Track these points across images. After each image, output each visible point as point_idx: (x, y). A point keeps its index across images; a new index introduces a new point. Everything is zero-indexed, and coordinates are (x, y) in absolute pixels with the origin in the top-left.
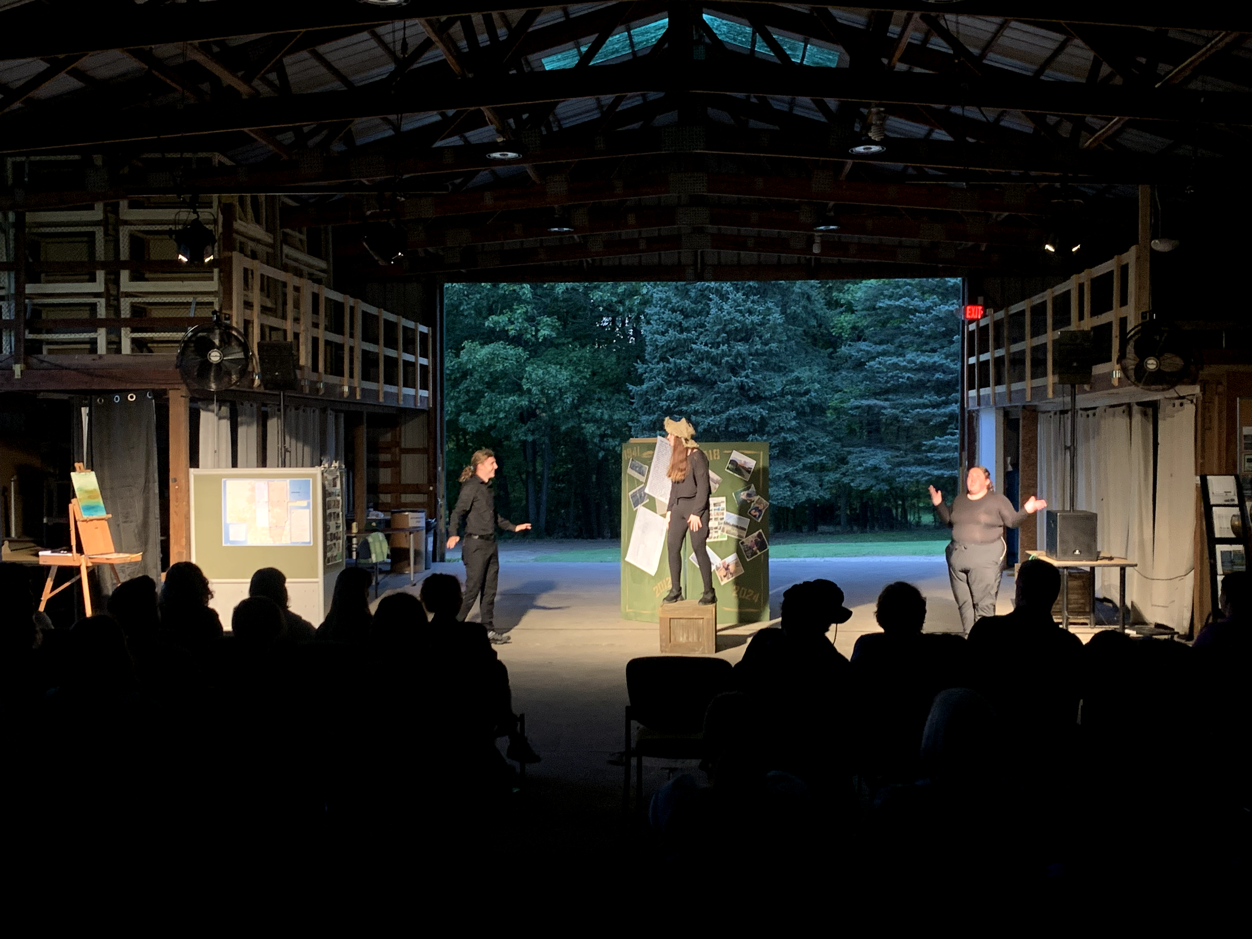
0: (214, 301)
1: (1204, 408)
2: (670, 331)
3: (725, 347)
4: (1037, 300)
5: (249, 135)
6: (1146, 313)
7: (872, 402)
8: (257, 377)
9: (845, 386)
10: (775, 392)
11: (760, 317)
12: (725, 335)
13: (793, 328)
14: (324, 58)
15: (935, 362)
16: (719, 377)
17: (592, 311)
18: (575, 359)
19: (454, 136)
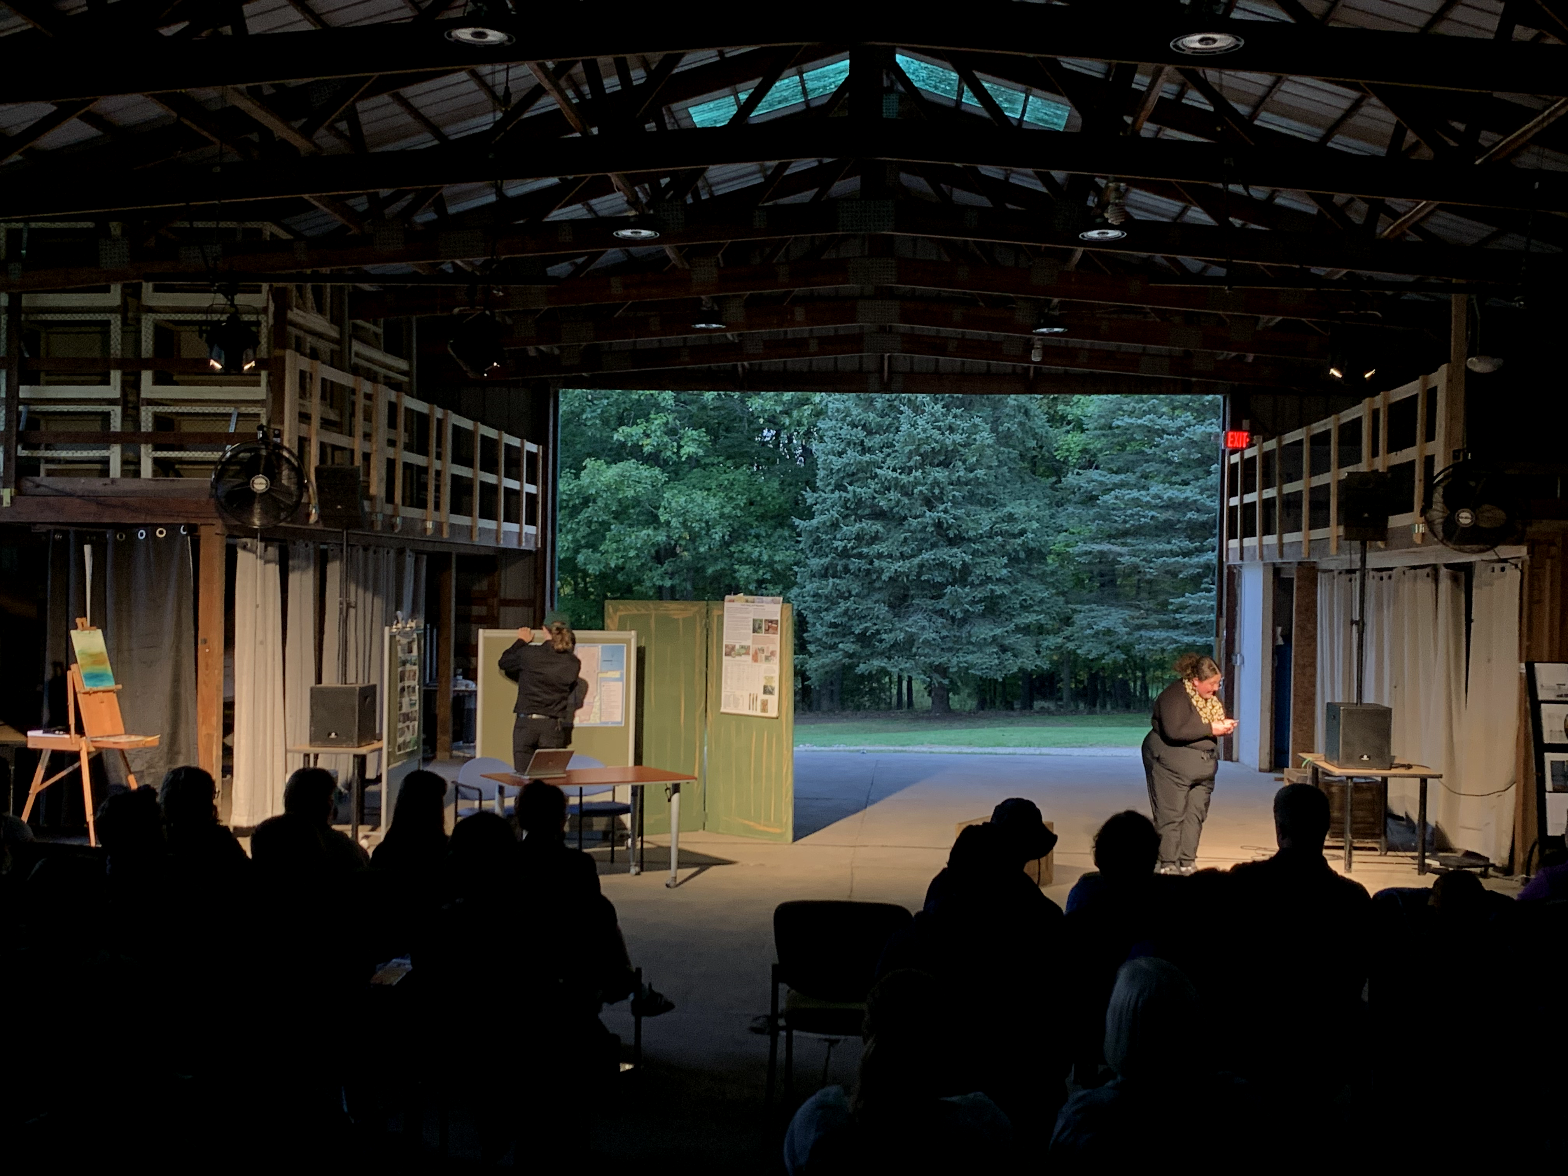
0: (261, 412)
1: (1531, 576)
2: (849, 452)
3: (918, 474)
4: (1318, 428)
5: (310, 203)
6: (1458, 451)
7: (1105, 547)
8: (314, 511)
9: (1072, 524)
10: (981, 532)
11: (964, 436)
12: (918, 458)
13: (1006, 450)
14: (409, 103)
15: (1187, 498)
16: (910, 511)
17: (750, 423)
18: (726, 482)
19: (575, 203)
